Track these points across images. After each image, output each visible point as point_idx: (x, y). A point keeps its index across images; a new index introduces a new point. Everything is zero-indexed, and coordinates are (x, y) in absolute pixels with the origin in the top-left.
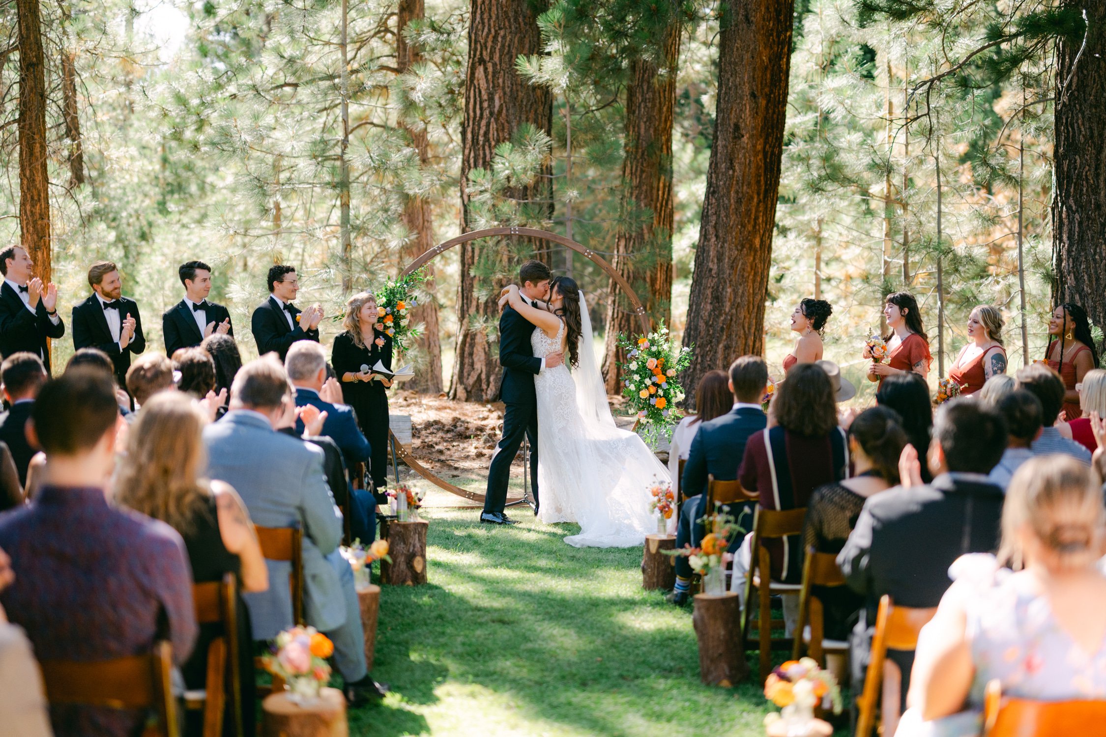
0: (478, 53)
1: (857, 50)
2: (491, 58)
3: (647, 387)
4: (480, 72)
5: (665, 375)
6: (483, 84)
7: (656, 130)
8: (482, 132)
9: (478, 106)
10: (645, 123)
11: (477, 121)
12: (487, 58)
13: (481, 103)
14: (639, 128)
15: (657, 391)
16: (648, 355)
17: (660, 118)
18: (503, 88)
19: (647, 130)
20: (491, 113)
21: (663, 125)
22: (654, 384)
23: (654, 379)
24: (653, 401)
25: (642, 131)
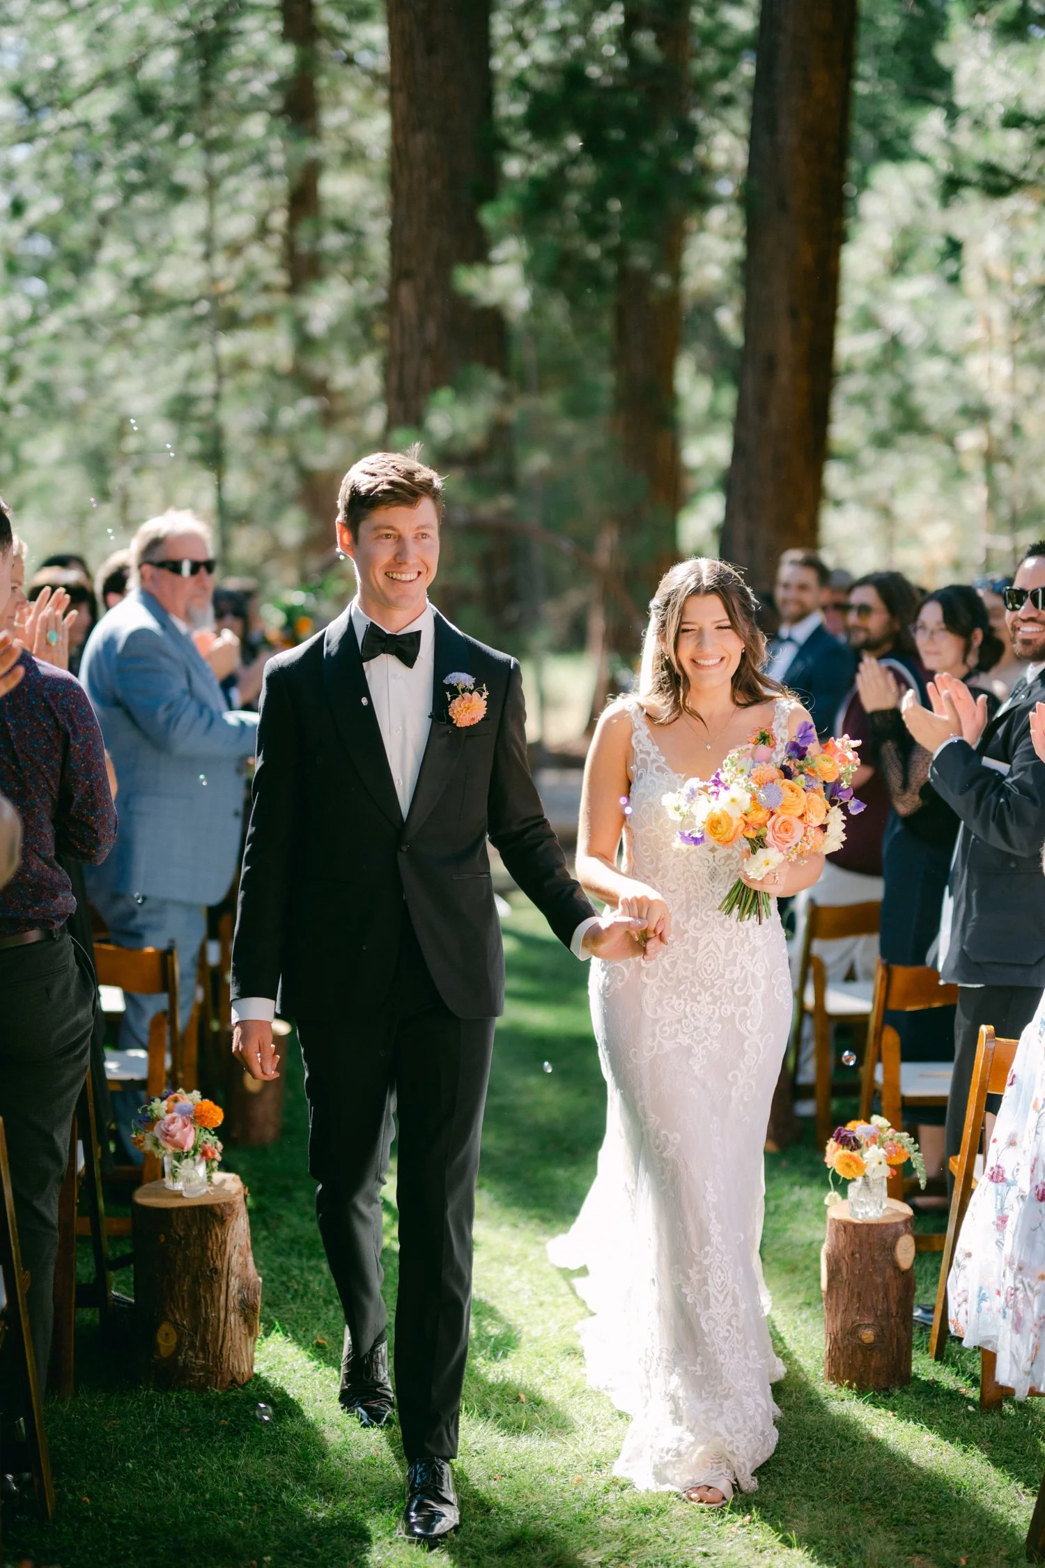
0: (405, 262)
1: (940, 243)
9: (406, 338)
11: (406, 359)
12: (417, 269)
13: (411, 333)
20: (426, 347)
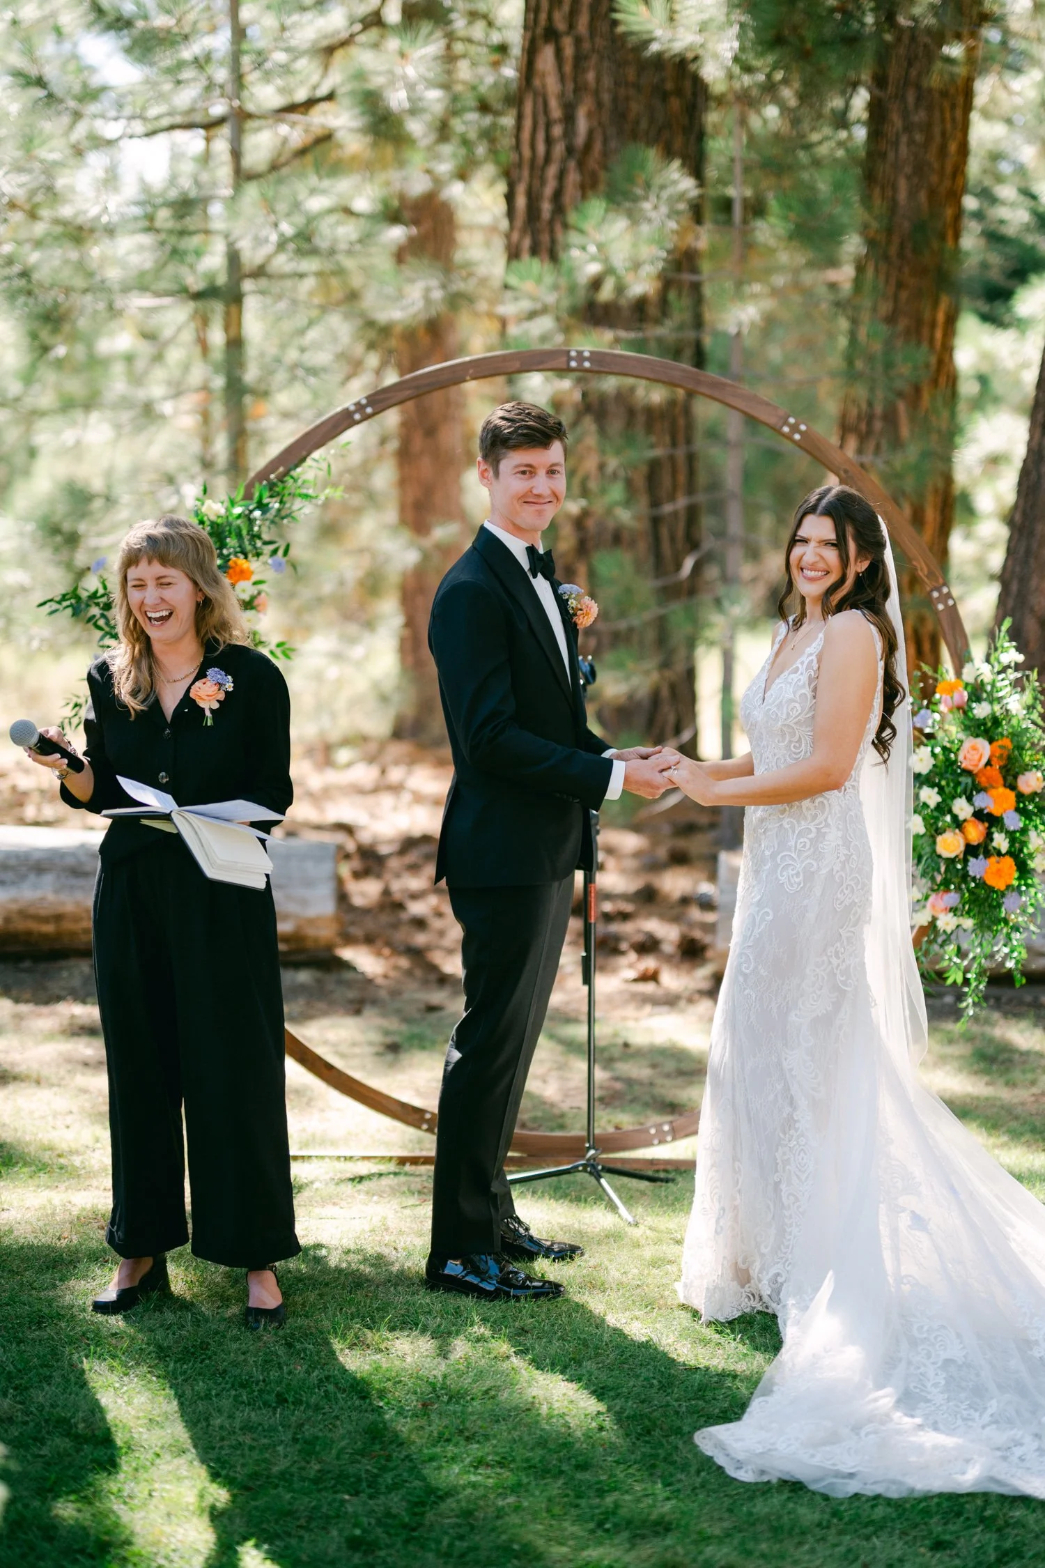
0: (543, 16)
2: (571, 26)
3: (958, 824)
4: (546, 58)
5: (1013, 787)
6: (552, 84)
7: (932, 193)
8: (548, 190)
9: (541, 136)
10: (908, 178)
11: (537, 169)
12: (561, 25)
13: (548, 126)
14: (895, 188)
15: (989, 837)
16: (966, 728)
17: (943, 168)
18: (597, 93)
19: (912, 194)
20: (570, 150)
21: (947, 183)
22: (979, 815)
23: (981, 801)
24: (976, 867)
25: (902, 196)
